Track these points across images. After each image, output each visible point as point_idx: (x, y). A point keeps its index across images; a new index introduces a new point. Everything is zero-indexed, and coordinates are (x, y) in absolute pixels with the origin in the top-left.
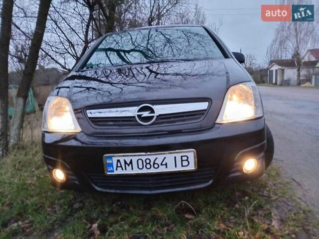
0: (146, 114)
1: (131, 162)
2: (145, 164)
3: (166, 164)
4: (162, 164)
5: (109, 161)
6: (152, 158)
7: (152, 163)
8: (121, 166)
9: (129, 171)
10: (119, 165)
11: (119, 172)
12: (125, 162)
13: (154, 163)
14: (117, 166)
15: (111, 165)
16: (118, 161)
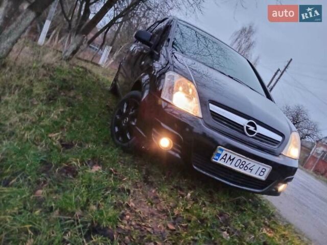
0: (252, 128)
1: (233, 159)
2: (241, 164)
3: (252, 170)
4: (250, 169)
5: (219, 152)
6: (248, 162)
7: (245, 166)
8: (225, 159)
9: (228, 165)
10: (224, 158)
11: (221, 162)
12: (230, 158)
13: (246, 166)
14: (223, 158)
15: (219, 155)
16: (226, 155)
